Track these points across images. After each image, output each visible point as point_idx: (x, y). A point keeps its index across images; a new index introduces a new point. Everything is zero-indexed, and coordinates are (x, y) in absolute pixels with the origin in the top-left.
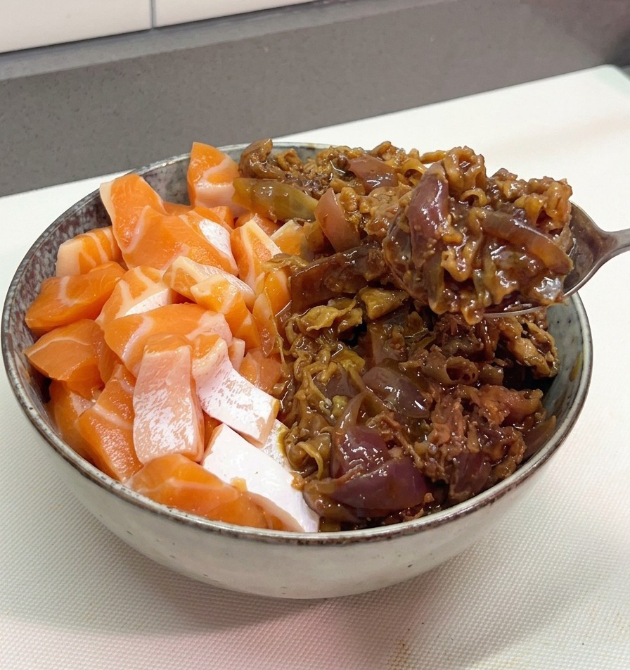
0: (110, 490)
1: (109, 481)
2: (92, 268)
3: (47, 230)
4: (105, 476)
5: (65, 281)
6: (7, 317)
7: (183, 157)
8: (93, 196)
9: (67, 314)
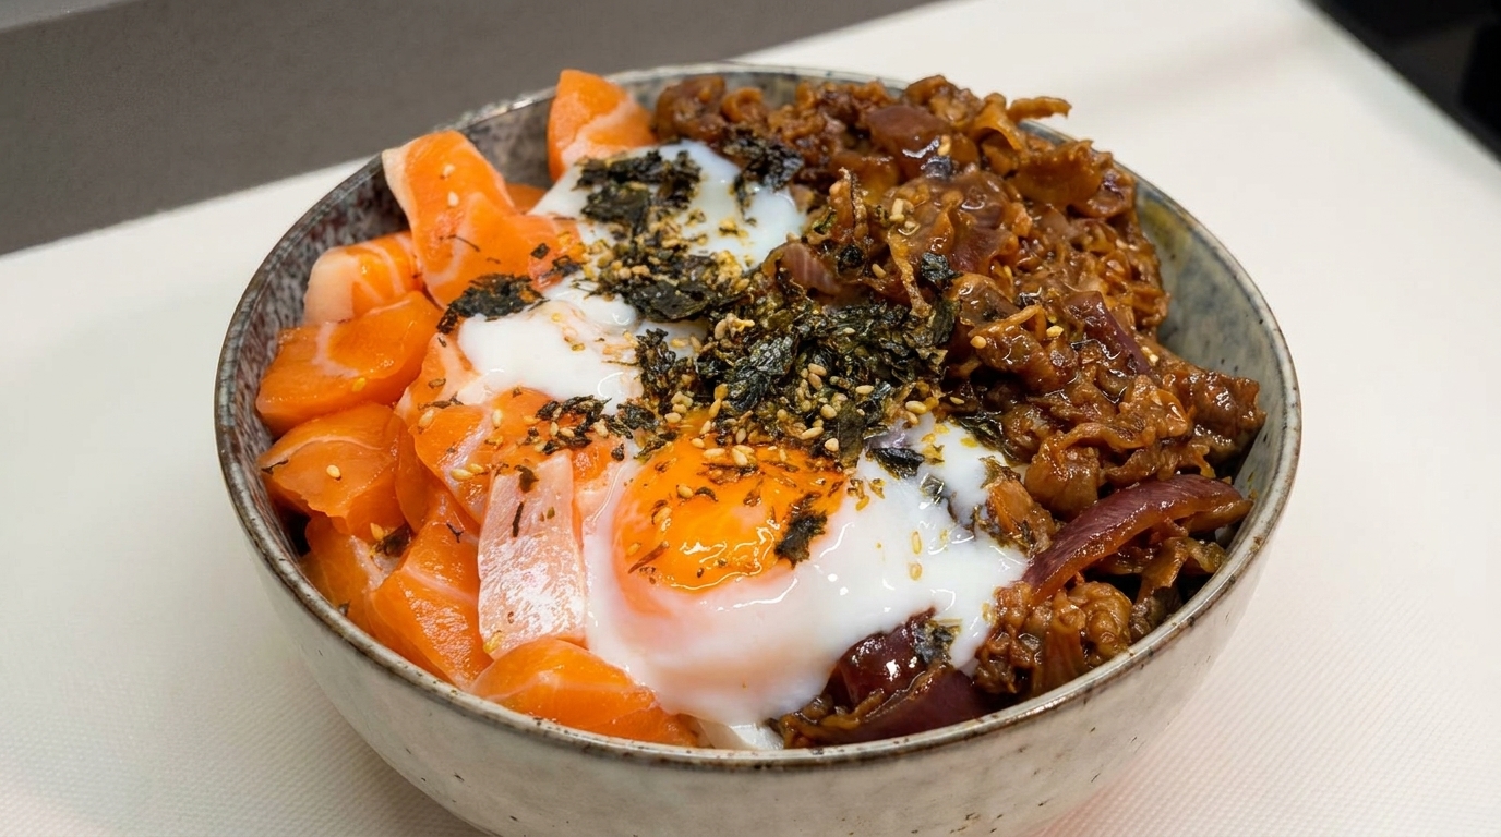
0: (430, 694)
1: (428, 679)
2: (372, 307)
3: (286, 237)
4: (420, 670)
5: (326, 333)
6: (224, 400)
7: (542, 95)
8: (371, 172)
9: (338, 393)
